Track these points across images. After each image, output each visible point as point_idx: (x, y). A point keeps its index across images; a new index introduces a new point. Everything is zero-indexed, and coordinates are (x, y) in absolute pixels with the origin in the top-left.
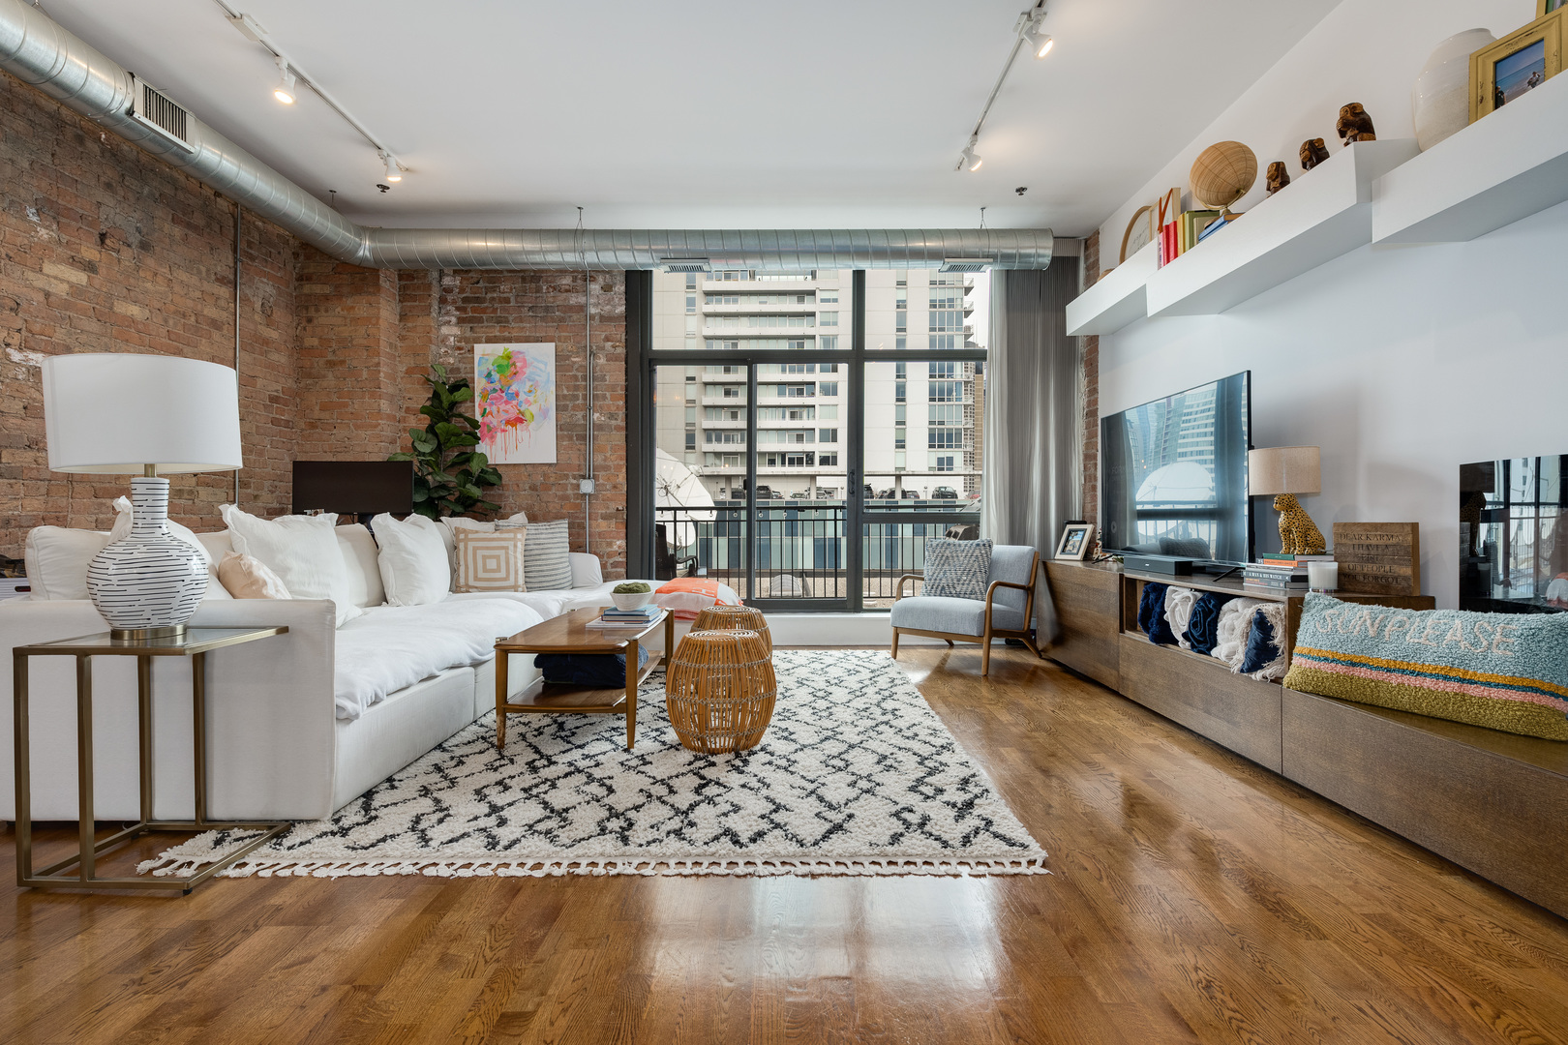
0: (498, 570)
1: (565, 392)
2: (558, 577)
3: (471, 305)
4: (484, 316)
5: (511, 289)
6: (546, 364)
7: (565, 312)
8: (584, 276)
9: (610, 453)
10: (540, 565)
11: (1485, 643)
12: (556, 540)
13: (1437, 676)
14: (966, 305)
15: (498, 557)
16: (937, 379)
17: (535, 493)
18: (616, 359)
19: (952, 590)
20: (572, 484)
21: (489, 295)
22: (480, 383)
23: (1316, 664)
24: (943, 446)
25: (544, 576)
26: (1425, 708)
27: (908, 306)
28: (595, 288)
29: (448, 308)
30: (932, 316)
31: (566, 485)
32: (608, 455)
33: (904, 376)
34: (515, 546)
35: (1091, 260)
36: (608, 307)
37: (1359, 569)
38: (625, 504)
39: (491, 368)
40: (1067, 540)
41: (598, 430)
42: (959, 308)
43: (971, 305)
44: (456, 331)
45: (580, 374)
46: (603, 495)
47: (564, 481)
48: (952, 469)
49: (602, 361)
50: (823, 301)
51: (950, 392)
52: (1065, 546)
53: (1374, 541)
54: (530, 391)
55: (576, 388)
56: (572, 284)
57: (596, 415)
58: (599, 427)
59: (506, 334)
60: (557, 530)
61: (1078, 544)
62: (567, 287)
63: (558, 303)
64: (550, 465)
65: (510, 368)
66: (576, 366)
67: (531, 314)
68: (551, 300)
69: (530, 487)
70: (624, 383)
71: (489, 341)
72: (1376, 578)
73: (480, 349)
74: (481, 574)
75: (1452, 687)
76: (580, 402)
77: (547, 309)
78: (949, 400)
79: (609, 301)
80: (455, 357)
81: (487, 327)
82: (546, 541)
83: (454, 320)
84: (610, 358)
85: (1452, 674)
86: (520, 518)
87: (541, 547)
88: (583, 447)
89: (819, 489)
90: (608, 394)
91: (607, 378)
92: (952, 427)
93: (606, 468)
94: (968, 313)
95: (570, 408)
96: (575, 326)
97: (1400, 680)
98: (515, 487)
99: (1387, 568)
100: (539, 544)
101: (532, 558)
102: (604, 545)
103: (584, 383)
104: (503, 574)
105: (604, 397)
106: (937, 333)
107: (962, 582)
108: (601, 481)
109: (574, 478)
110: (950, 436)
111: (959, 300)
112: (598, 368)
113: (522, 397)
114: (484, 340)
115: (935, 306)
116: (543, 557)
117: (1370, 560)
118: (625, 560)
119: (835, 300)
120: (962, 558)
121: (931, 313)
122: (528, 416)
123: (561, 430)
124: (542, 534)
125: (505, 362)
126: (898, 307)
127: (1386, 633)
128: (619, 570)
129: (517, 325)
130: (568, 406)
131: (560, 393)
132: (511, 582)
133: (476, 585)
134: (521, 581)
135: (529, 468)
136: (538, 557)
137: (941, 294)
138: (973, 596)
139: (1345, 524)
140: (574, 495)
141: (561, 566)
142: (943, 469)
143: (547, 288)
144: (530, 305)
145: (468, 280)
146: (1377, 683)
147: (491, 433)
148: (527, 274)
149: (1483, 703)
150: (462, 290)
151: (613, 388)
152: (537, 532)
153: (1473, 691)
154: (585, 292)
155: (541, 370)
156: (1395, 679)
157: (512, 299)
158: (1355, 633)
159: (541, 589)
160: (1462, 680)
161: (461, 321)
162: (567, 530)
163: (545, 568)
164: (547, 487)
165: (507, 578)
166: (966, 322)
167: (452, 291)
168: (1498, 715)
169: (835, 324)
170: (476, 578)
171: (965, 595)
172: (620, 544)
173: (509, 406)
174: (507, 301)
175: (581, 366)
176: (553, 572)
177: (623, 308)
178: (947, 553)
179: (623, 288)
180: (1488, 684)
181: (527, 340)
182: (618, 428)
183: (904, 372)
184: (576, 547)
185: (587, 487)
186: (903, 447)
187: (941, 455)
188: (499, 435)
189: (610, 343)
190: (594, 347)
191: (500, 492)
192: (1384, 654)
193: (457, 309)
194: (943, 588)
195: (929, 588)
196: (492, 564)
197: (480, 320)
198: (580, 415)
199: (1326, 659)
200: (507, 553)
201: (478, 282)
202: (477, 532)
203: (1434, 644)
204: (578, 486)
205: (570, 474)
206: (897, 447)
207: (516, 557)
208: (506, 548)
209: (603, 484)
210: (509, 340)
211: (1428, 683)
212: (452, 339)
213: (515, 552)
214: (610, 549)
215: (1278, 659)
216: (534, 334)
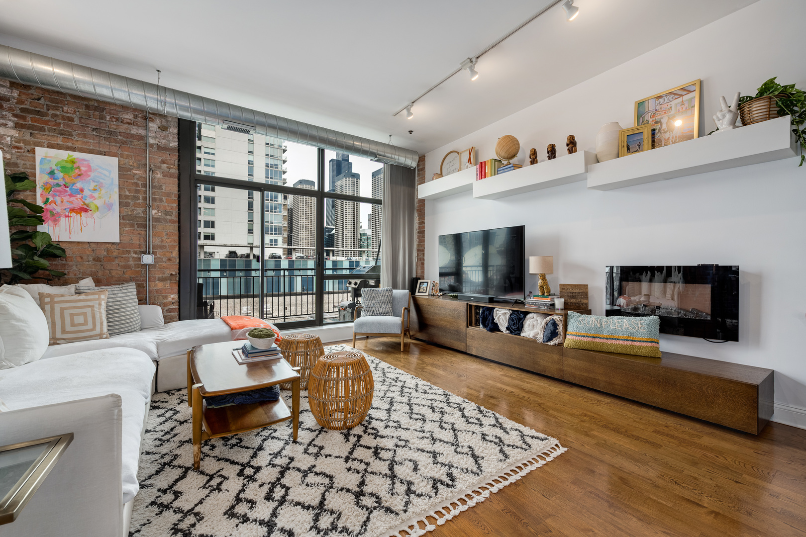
0: (86, 323)
1: (127, 193)
2: (133, 323)
3: (31, 116)
4: (46, 127)
5: (75, 112)
6: (110, 172)
7: (127, 138)
8: (145, 115)
9: (165, 237)
10: (119, 317)
11: (637, 328)
12: (129, 298)
13: (624, 340)
14: (284, 168)
15: (85, 314)
16: (269, 202)
17: (99, 263)
18: (171, 176)
19: (378, 312)
20: (133, 257)
21: (51, 112)
22: (41, 178)
23: (580, 338)
24: (272, 234)
25: (122, 324)
26: (620, 351)
27: (254, 164)
28: (153, 126)
29: (4, 113)
30: (267, 171)
31: (129, 258)
32: (164, 239)
33: (252, 198)
34: (100, 304)
35: (421, 167)
36: (164, 141)
37: (569, 301)
38: (177, 271)
39: (54, 167)
40: (420, 287)
41: (156, 222)
42: (280, 170)
43: (286, 169)
44: (14, 133)
45: (140, 183)
46: (160, 265)
47: (126, 255)
48: (277, 245)
49: (159, 175)
50: (205, 153)
51: (276, 208)
52: (419, 289)
53: (574, 291)
54: (95, 190)
55: (137, 191)
56: (133, 119)
57: (154, 212)
58: (157, 220)
59: (70, 144)
60: (129, 290)
61: (425, 288)
62: (129, 121)
63: (121, 130)
64: (113, 243)
65: (76, 171)
66: (137, 177)
67: (94, 133)
68: (114, 127)
69: (94, 259)
70: (177, 192)
71: (50, 146)
72: (575, 304)
73: (40, 152)
74: (68, 328)
75: (629, 343)
76: (140, 201)
77: (110, 133)
78: (275, 212)
79: (165, 138)
80: (12, 154)
81: (49, 136)
82: (121, 299)
83: (10, 124)
84: (165, 175)
85: (629, 339)
86: (87, 283)
87: (119, 303)
88: (143, 232)
89: (205, 252)
90: (164, 199)
91: (163, 187)
92: (277, 225)
93: (163, 247)
94: (284, 173)
95: (131, 205)
96: (136, 148)
97: (611, 342)
98: (79, 259)
99: (579, 300)
100: (117, 301)
101: (112, 312)
102: (161, 298)
103: (144, 189)
104: (90, 326)
105: (161, 200)
106: (269, 180)
107: (382, 308)
108: (158, 256)
109: (135, 253)
110: (276, 229)
111: (280, 166)
112: (155, 180)
113: (87, 193)
114: (45, 145)
115: (268, 167)
116: (121, 310)
117: (573, 297)
118: (177, 307)
119: (213, 154)
120: (380, 297)
121: (266, 169)
122: (92, 207)
123: (123, 219)
124: (118, 294)
125: (69, 165)
126: (249, 163)
127: (603, 325)
128: (172, 314)
129: (81, 139)
130: (129, 203)
131: (122, 193)
132: (98, 331)
133: (64, 337)
134: (105, 330)
135: (93, 246)
136: (117, 311)
137: (271, 161)
138: (387, 314)
139: (564, 285)
140: (135, 265)
141: (135, 315)
142: (272, 245)
143: (110, 118)
144: (94, 127)
145: (28, 95)
146: (603, 343)
147: (55, 218)
148: (91, 103)
149: (639, 347)
150: (20, 102)
151: (168, 195)
152: (114, 292)
153: (636, 344)
154: (146, 127)
155: (105, 175)
156: (609, 342)
157: (76, 119)
158: (593, 326)
159: (119, 333)
160: (632, 341)
161: (17, 126)
162: (135, 290)
163: (123, 318)
164: (110, 259)
165: (94, 329)
166: (284, 176)
167: (8, 100)
168: (644, 351)
169: (213, 166)
170: (64, 331)
171: (384, 314)
172: (174, 297)
173: (73, 199)
174: (72, 120)
175: (141, 177)
176: (129, 321)
177: (176, 144)
178: (373, 294)
179: (176, 131)
180: (640, 341)
181: (91, 152)
182: (171, 221)
183: (252, 196)
184: (142, 301)
185: (148, 259)
186: (252, 233)
187: (272, 238)
188: (63, 220)
189: (166, 165)
190: (152, 166)
191: (64, 262)
192: (605, 333)
193: (15, 115)
194: (373, 311)
195: (366, 312)
196: (80, 319)
197: (42, 129)
198: (140, 210)
199: (584, 336)
200: (93, 311)
201: (39, 99)
202: (62, 296)
203: (620, 329)
204: (140, 259)
205: (132, 250)
206: (249, 233)
207: (100, 313)
208: (92, 307)
209: (160, 258)
210: (73, 149)
211: (621, 342)
212: (9, 139)
213: (100, 309)
214: (165, 301)
215: (558, 337)
216: (98, 149)
